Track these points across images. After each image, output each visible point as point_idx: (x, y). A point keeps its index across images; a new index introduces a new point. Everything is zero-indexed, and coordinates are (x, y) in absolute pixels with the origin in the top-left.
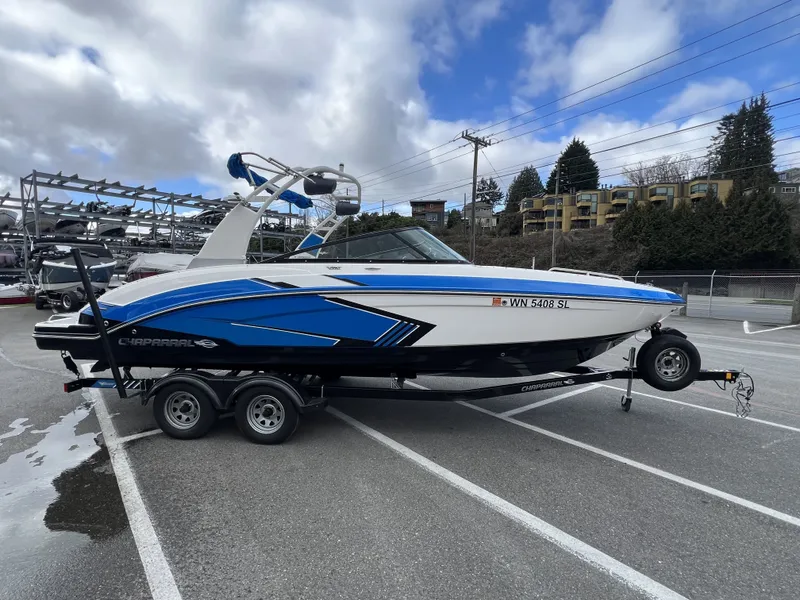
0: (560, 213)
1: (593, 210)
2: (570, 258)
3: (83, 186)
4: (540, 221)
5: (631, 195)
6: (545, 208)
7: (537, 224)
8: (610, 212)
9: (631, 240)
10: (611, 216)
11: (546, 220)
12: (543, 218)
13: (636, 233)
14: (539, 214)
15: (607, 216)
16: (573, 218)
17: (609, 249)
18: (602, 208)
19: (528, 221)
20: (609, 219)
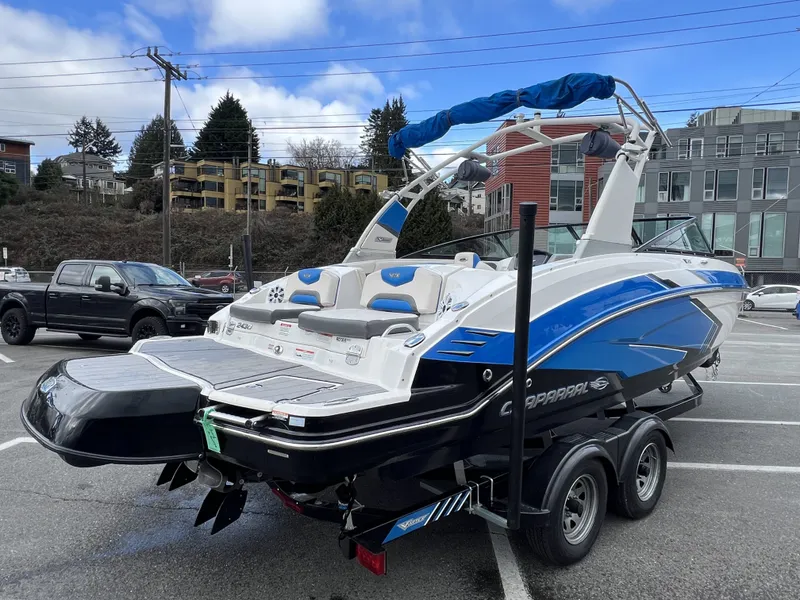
0: (221, 188)
1: (261, 188)
2: (269, 248)
4: (196, 195)
5: (301, 176)
6: (202, 178)
7: (192, 198)
8: (281, 193)
9: (335, 230)
10: (282, 198)
11: (204, 194)
12: (199, 191)
13: (339, 223)
14: (191, 184)
15: (278, 198)
16: (238, 196)
17: (312, 239)
18: (272, 187)
19: (179, 193)
20: (279, 201)
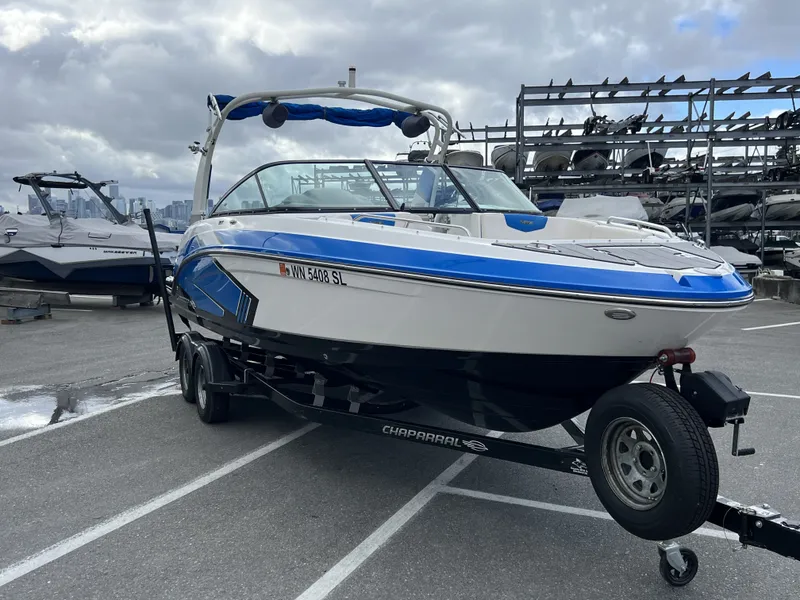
3: (638, 93)
